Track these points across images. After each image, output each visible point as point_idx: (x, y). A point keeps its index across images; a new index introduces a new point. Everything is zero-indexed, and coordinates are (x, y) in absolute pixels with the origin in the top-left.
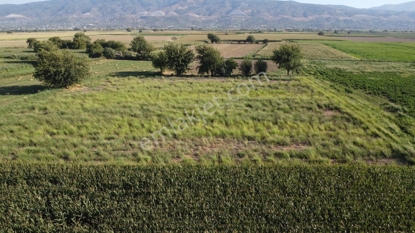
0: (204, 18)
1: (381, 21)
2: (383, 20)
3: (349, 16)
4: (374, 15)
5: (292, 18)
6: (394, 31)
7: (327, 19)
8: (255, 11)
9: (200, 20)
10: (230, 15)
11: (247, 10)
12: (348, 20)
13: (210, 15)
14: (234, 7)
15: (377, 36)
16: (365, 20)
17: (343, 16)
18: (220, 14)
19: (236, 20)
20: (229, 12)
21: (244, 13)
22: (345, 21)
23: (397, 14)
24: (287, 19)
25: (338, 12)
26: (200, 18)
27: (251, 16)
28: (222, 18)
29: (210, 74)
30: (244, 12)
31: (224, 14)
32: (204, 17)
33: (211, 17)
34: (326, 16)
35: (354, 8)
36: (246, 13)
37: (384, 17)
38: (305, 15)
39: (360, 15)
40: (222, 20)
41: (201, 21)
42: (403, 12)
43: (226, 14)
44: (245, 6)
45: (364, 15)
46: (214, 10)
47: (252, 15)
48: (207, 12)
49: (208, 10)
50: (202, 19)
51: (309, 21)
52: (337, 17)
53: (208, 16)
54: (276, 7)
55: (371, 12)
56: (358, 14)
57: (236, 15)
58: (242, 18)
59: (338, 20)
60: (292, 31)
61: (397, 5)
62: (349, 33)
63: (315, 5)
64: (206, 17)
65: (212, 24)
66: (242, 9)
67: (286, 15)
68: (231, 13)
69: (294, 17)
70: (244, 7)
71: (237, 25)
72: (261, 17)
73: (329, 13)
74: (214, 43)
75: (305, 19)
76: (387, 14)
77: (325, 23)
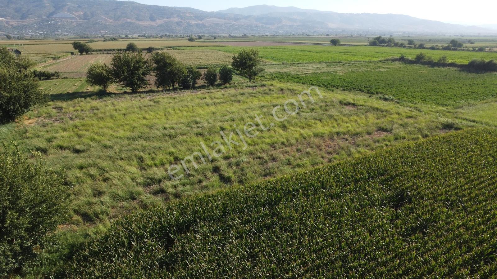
0: (14, 23)
1: (232, 26)
2: (234, 24)
3: (201, 20)
4: (225, 19)
5: (137, 22)
6: (252, 36)
7: (178, 24)
8: (88, 13)
9: (9, 24)
10: (55, 18)
11: (76, 12)
12: (200, 24)
13: (23, 17)
14: (58, 8)
15: (243, 40)
16: (217, 24)
17: (194, 19)
18: (38, 17)
19: (64, 25)
20: (52, 14)
21: (74, 16)
22: (197, 25)
23: (246, 18)
24: (132, 23)
25: (187, 15)
26: (7, 22)
27: (83, 20)
28: (43, 23)
29: (171, 88)
30: (73, 14)
31: (44, 17)
32: (14, 20)
33: (25, 21)
34: (176, 20)
35: (203, 12)
36: (77, 16)
37: (235, 21)
38: (152, 19)
39: (211, 19)
40: (43, 25)
41: (10, 27)
42: (249, 16)
43: (48, 17)
44: (73, 7)
45: (215, 19)
46: (28, 10)
47: (85, 17)
48: (16, 14)
49: (17, 10)
50: (11, 23)
51: (158, 26)
52: (188, 21)
53: (21, 19)
54: (115, 9)
55: (219, 15)
56: (209, 18)
57: (63, 18)
58: (72, 22)
59: (189, 25)
60: (149, 38)
61: (242, 9)
62: (215, 38)
63: (161, 7)
64: (17, 20)
65: (31, 31)
66: (69, 10)
67: (129, 18)
68: (54, 16)
69: (139, 20)
70: (71, 8)
71: (67, 31)
72: (98, 21)
73: (178, 16)
74: (84, 53)
75: (152, 23)
76: (237, 18)
77: (177, 28)
